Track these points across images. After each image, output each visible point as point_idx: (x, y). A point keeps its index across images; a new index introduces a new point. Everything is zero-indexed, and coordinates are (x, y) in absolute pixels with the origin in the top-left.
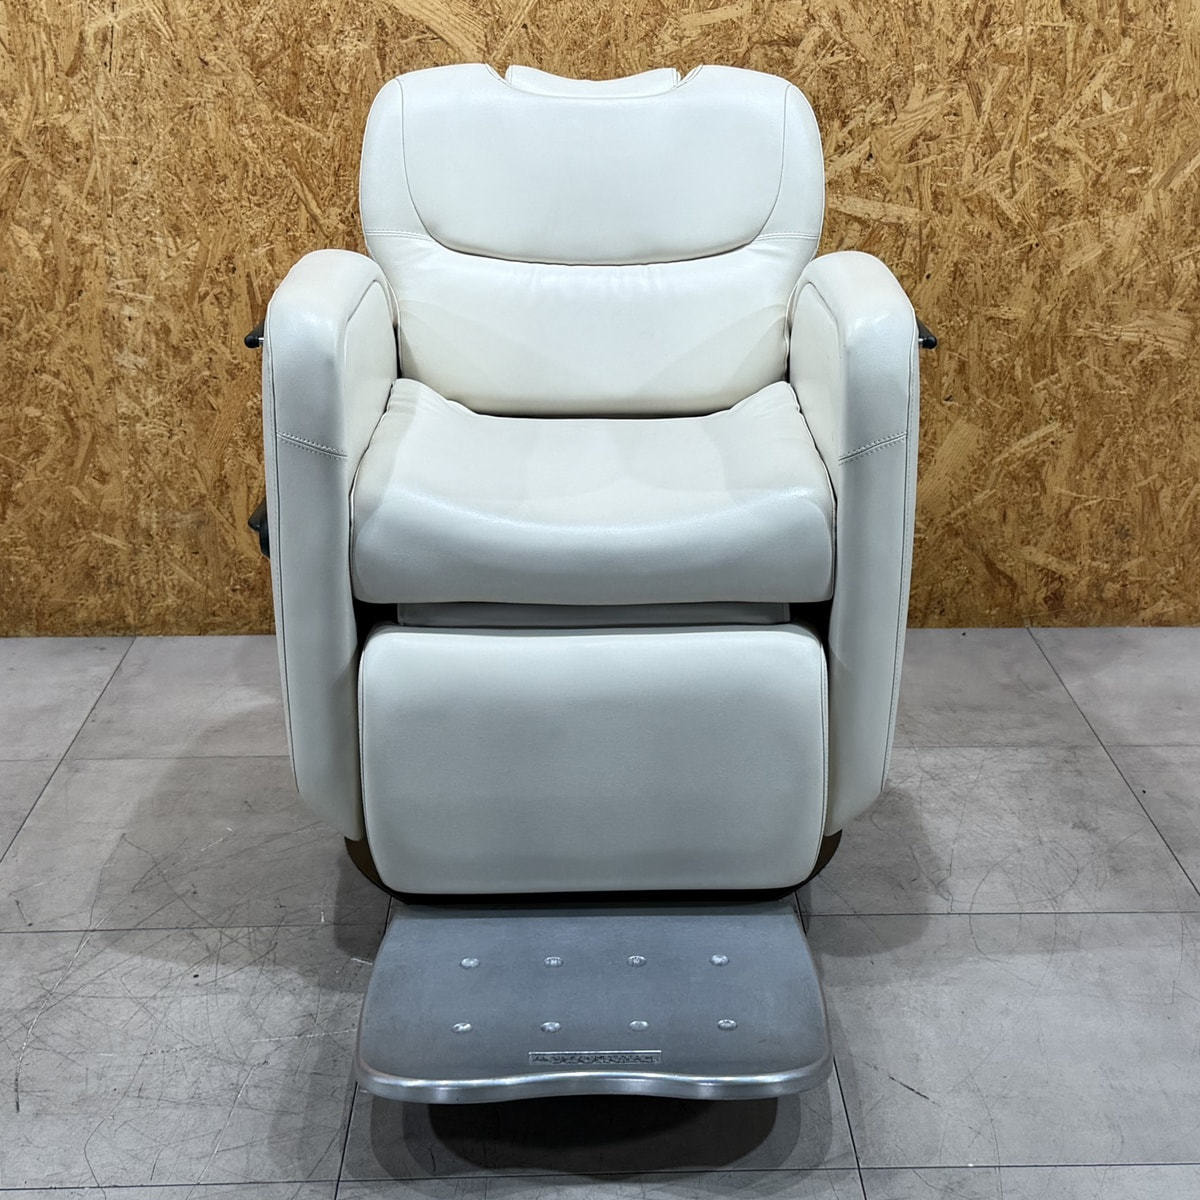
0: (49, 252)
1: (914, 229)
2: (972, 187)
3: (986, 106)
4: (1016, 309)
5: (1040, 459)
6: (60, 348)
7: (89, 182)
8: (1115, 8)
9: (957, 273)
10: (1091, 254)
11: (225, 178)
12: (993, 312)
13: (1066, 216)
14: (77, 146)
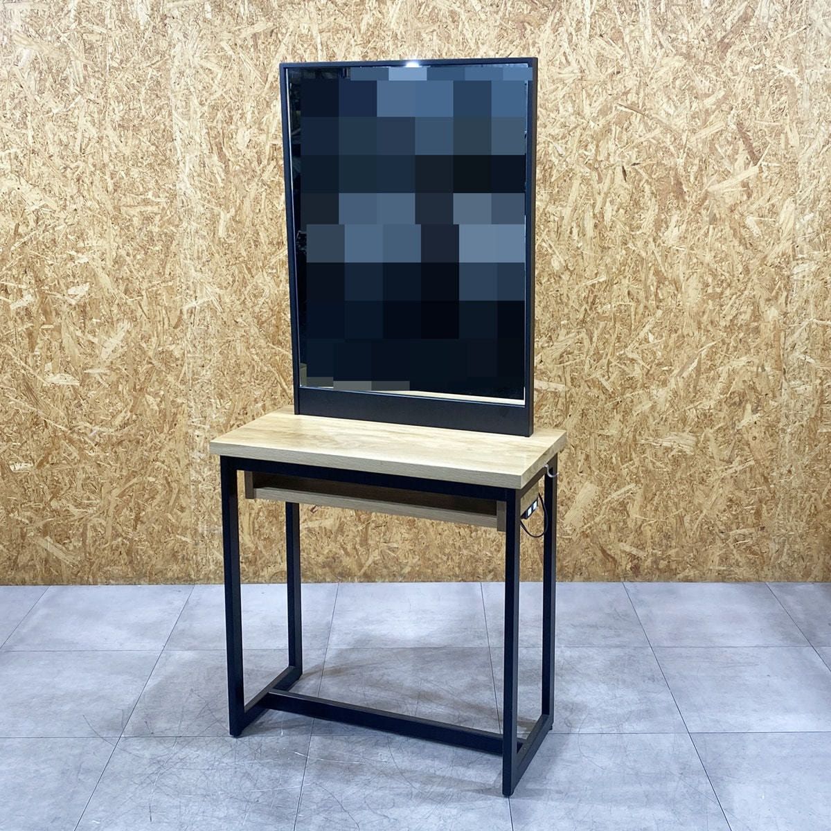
0: (162, 407)
1: (563, 394)
2: (590, 375)
3: (595, 339)
4: (612, 431)
5: (626, 501)
6: (165, 450)
7: (182, 375)
8: (653, 296)
9: (584, 414)
10: (647, 406)
11: (244, 372)
12: (601, 432)
13: (634, 389)
14: (177, 359)
